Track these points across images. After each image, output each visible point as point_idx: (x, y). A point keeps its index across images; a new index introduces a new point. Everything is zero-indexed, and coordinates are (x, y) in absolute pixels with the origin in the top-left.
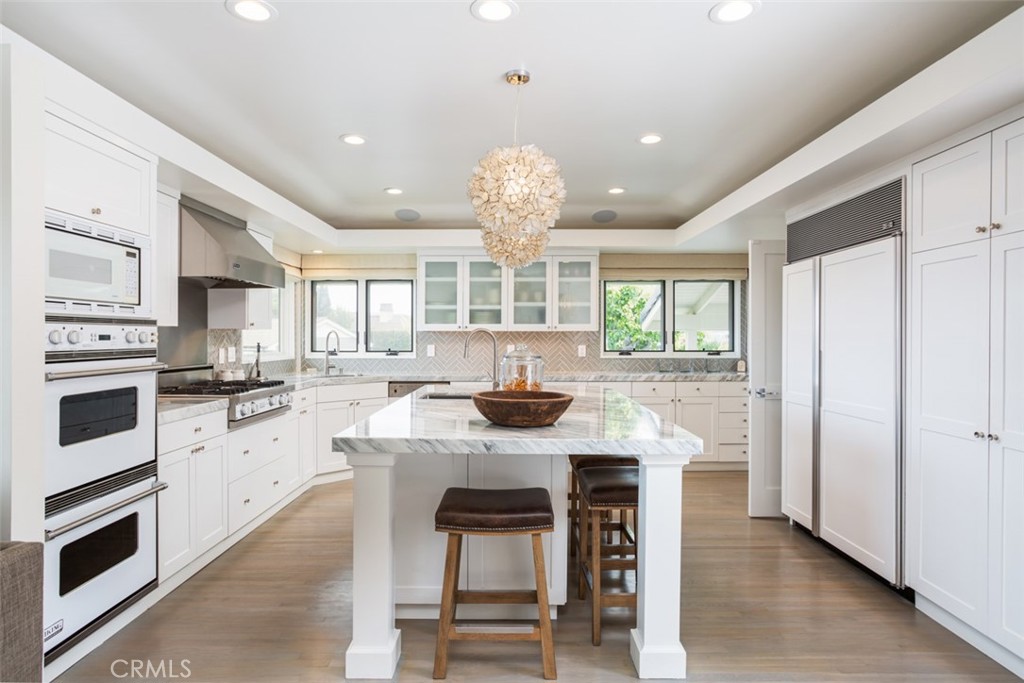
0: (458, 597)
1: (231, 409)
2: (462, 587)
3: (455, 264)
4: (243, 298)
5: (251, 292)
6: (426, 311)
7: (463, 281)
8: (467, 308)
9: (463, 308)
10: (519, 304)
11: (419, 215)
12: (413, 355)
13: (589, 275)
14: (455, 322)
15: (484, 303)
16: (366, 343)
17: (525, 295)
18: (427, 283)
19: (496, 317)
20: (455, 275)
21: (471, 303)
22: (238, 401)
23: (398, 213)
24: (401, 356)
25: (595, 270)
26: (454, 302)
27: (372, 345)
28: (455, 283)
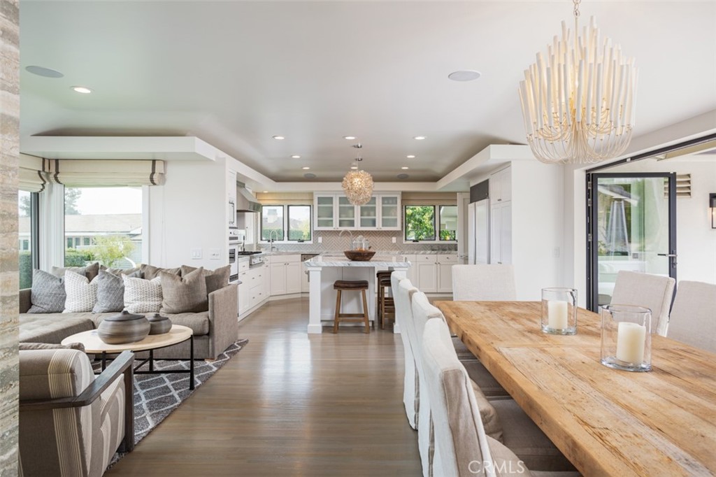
0: (340, 316)
1: (250, 261)
2: (341, 313)
3: (332, 198)
4: (244, 216)
5: (246, 213)
6: (318, 221)
7: (336, 206)
8: (338, 219)
9: (336, 219)
10: (363, 217)
11: (315, 176)
12: (311, 242)
13: (396, 203)
14: (332, 226)
15: (346, 217)
16: (288, 236)
17: (365, 213)
18: (319, 207)
19: (352, 223)
20: (332, 203)
21: (340, 217)
22: (253, 257)
23: (305, 175)
24: (305, 242)
25: (399, 201)
26: (332, 216)
27: (291, 238)
28: (332, 208)
